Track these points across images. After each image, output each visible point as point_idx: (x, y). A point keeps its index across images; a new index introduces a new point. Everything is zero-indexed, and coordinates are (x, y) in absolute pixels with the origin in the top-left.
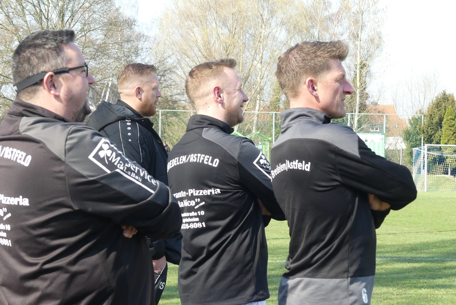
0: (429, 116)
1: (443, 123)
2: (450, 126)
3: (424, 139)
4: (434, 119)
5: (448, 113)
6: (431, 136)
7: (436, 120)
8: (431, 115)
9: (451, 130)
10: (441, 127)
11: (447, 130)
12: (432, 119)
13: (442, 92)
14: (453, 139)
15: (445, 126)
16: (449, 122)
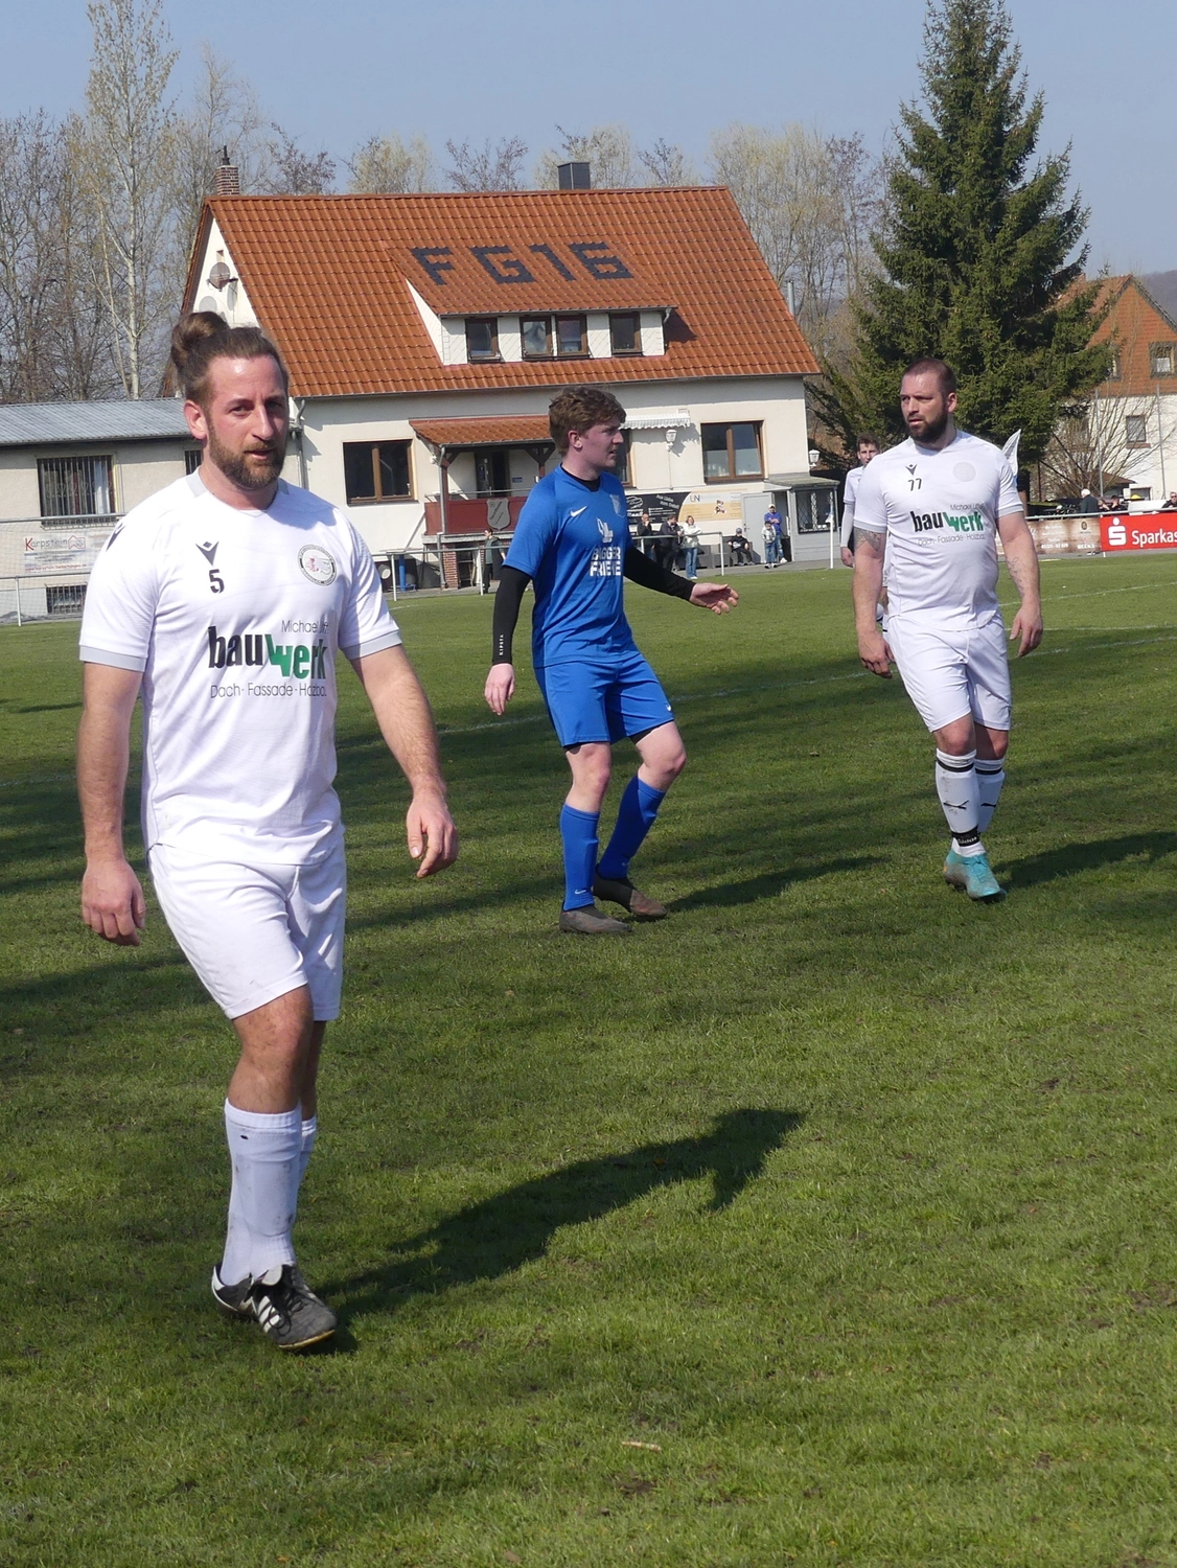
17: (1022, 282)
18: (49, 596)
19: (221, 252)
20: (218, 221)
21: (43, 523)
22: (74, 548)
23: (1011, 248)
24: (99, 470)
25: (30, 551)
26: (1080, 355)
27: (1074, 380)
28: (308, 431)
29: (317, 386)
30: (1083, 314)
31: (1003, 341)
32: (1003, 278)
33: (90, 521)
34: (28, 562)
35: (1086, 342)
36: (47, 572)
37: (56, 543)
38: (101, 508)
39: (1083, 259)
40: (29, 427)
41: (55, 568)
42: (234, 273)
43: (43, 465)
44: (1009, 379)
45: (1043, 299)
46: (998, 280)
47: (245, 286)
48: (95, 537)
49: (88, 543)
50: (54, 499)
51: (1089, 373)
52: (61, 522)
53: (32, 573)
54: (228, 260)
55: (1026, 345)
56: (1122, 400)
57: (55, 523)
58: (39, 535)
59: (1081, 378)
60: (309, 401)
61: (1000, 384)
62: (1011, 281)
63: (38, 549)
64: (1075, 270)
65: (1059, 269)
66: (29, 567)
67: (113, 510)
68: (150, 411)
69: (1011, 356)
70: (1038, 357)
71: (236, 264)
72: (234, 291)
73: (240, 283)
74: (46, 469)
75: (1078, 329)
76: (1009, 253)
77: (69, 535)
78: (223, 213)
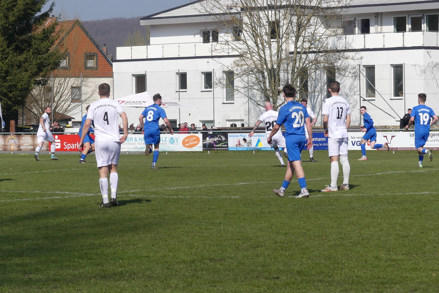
17: (20, 19)
23: (15, 3)
26: (45, 56)
27: (40, 67)
30: (47, 37)
31: (8, 47)
32: (10, 17)
35: (48, 50)
39: (51, 9)
44: (9, 67)
45: (29, 28)
46: (7, 18)
51: (49, 65)
55: (19, 50)
56: (68, 79)
59: (44, 67)
61: (5, 69)
62: (13, 18)
64: (46, 16)
65: (38, 14)
69: (11, 55)
70: (24, 56)
75: (45, 43)
76: (14, 6)
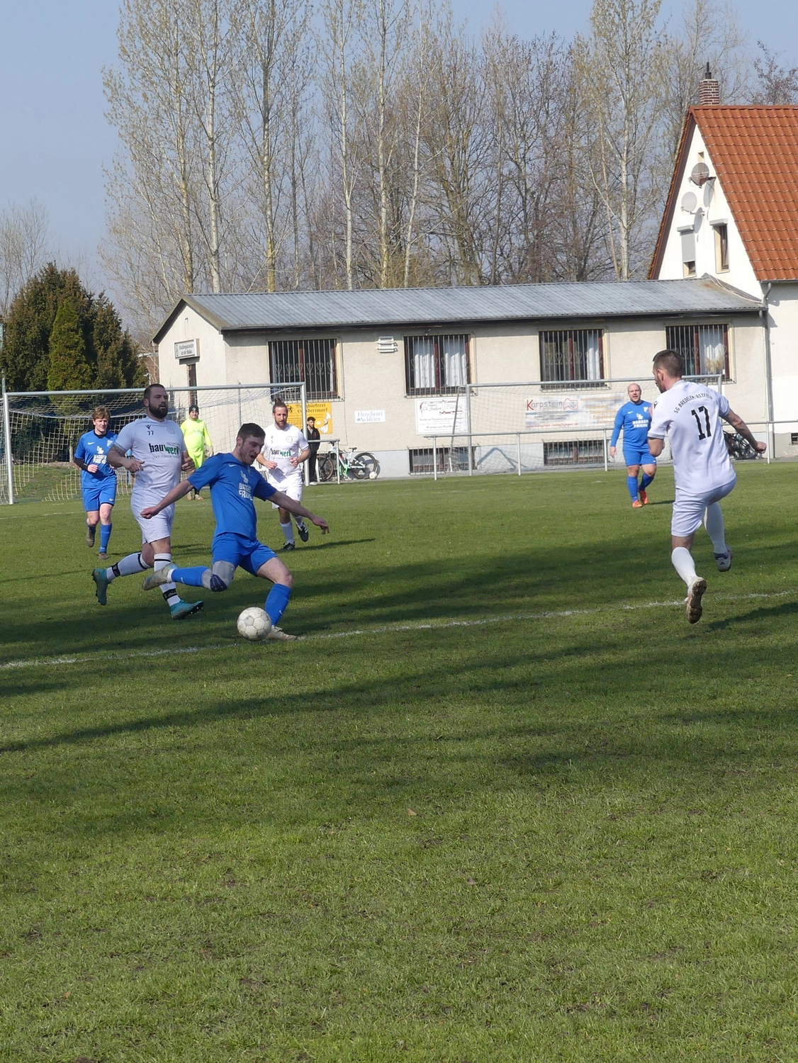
0: (15, 326)
1: (50, 339)
2: (67, 347)
3: (7, 382)
4: (28, 333)
5: (62, 315)
6: (23, 373)
7: (33, 333)
8: (20, 324)
9: (70, 355)
10: (47, 350)
11: (61, 355)
12: (24, 333)
13: (47, 267)
14: (77, 378)
15: (55, 348)
16: (64, 337)
18: (545, 449)
19: (702, 154)
20: (700, 127)
21: (543, 387)
22: (568, 409)
24: (590, 340)
25: (530, 411)
28: (772, 310)
29: (782, 272)
33: (583, 385)
34: (528, 420)
36: (545, 429)
37: (553, 404)
38: (593, 374)
40: (533, 303)
41: (552, 425)
42: (712, 173)
43: (545, 338)
47: (722, 183)
48: (587, 400)
49: (581, 404)
50: (552, 367)
52: (558, 386)
53: (532, 429)
54: (708, 161)
57: (553, 387)
58: (540, 397)
60: (775, 284)
63: (537, 409)
66: (529, 425)
67: (602, 376)
68: (635, 291)
71: (714, 164)
72: (712, 187)
73: (717, 182)
74: (546, 341)
77: (564, 397)
78: (704, 120)
